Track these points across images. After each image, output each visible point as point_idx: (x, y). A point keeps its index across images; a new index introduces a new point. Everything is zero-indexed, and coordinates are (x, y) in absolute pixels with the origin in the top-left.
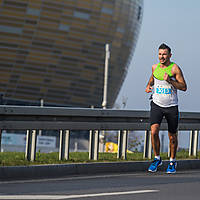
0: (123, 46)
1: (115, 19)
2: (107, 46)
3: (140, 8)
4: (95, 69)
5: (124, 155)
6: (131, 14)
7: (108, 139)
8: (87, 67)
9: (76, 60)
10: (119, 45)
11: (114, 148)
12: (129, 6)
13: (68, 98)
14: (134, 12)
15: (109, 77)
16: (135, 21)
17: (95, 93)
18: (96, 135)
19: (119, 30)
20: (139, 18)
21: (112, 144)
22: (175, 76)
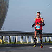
3: (8, 4)
5: (3, 42)
6: (6, 6)
10: (2, 14)
11: (1, 41)
16: (7, 7)
19: (2, 10)
20: (8, 7)
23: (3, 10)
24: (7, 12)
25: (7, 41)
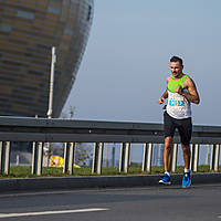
0: (71, 49)
1: (62, 19)
2: (53, 49)
3: (90, 8)
4: (41, 74)
5: (70, 169)
7: (53, 152)
8: (31, 72)
9: (19, 64)
10: (66, 48)
11: (59, 161)
12: (79, 5)
13: (9, 106)
14: (83, 12)
15: (54, 83)
16: (84, 21)
17: (40, 101)
18: (40, 147)
19: (66, 31)
20: (88, 19)
21: (57, 157)
22: (187, 88)
23: (68, 32)
24: (87, 39)
25: (87, 164)
